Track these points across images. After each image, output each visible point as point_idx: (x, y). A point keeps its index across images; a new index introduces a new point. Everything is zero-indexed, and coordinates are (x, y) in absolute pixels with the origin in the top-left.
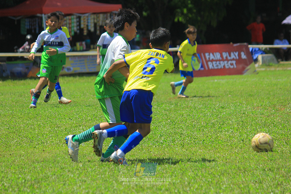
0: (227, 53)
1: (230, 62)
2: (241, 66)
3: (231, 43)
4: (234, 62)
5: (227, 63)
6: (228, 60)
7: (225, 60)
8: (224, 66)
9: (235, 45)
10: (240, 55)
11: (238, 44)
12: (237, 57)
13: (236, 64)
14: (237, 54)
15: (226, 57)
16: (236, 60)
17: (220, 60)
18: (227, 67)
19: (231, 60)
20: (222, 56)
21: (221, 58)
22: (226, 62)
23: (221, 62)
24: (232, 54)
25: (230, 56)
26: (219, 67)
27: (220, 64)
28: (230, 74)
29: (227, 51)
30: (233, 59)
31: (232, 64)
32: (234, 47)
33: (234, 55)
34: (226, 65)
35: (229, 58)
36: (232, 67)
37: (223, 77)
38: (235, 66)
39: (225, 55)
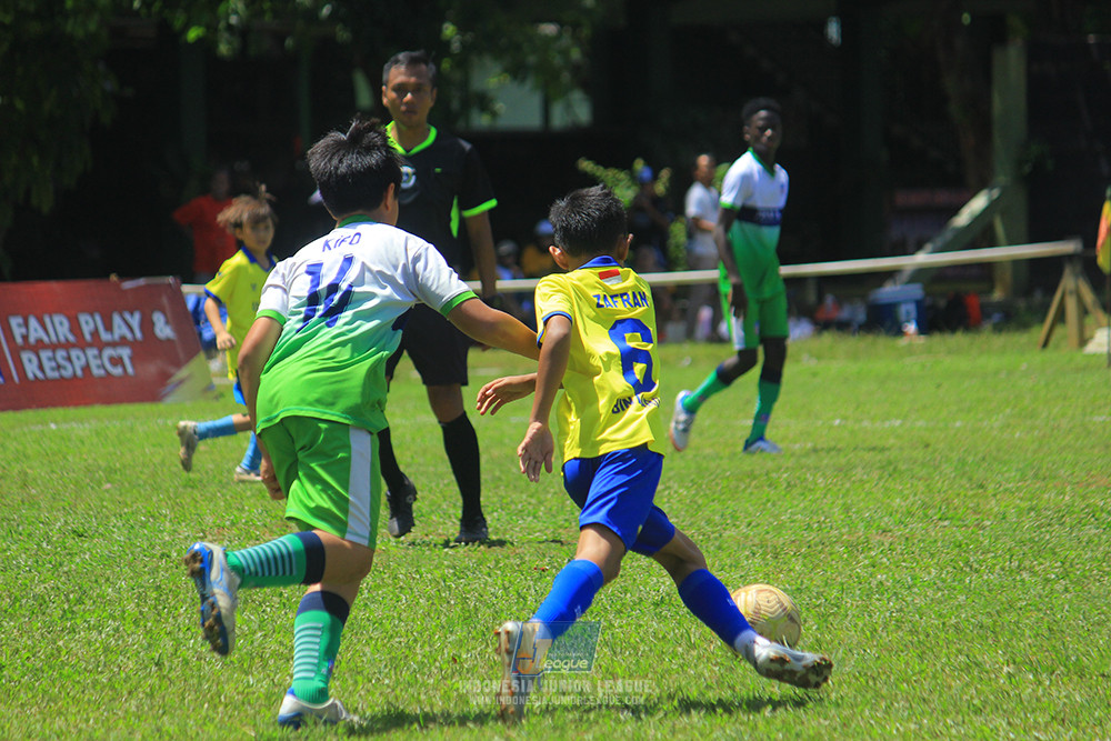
0: (98, 318)
1: (108, 352)
2: (151, 369)
3: (114, 278)
4: (125, 353)
5: (100, 356)
6: (101, 345)
7: (90, 345)
8: (87, 368)
9: (128, 285)
10: (147, 325)
11: (142, 282)
12: (138, 335)
13: (132, 359)
14: (135, 320)
15: (95, 334)
16: (133, 344)
17: (67, 346)
18: (97, 372)
19: (113, 344)
20: (75, 328)
21: (71, 338)
22: (92, 352)
23: (74, 353)
24: (117, 319)
25: (109, 327)
26: (68, 373)
27: (69, 359)
28: (108, 400)
29: (96, 311)
30: (123, 342)
31: (117, 361)
32: (126, 292)
33: (126, 325)
34: (94, 363)
35: (105, 336)
36: (117, 371)
37: (82, 411)
38: (130, 370)
39: (88, 323)
